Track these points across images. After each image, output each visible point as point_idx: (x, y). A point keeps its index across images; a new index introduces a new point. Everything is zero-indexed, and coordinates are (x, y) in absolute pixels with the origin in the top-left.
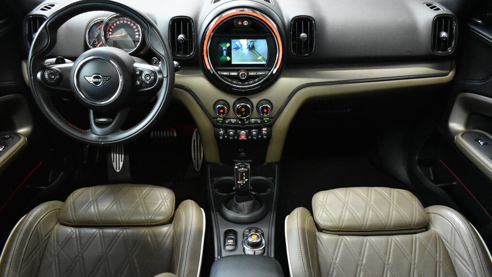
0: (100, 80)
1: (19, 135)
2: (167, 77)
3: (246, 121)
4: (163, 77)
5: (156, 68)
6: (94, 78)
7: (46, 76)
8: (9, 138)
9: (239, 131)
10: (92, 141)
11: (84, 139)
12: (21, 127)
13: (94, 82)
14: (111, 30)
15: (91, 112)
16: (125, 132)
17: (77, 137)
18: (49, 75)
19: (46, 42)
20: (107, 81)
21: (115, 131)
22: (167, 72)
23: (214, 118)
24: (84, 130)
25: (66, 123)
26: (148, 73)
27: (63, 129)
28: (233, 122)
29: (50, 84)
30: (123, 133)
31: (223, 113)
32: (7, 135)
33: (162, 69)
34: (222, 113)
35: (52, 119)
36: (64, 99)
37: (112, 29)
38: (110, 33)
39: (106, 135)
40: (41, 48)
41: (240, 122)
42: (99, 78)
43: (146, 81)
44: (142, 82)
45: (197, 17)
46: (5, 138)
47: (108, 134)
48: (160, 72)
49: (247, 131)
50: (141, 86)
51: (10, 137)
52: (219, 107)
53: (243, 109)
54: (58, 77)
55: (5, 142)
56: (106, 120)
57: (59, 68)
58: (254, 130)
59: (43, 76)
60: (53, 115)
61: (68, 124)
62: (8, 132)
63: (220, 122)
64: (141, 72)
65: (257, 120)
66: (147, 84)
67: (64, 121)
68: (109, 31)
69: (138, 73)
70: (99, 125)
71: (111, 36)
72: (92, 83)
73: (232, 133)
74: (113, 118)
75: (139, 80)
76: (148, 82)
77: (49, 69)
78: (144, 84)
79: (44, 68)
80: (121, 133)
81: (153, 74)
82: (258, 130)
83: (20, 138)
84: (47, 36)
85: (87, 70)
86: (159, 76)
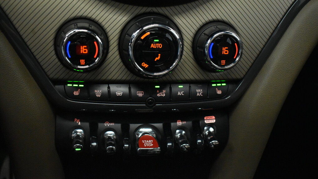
3: (160, 90)
9: (133, 126)
28: (119, 94)
31: (89, 59)
34: (83, 56)
41: (140, 94)
49: (159, 125)
53: (156, 44)
58: (179, 123)
65: (193, 87)
73: (110, 133)
82: (190, 123)
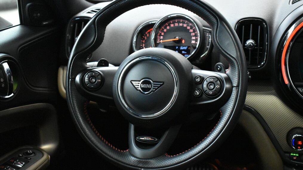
0: (149, 86)
1: (42, 152)
2: (238, 86)
4: (233, 87)
5: (223, 75)
6: (143, 83)
7: (86, 79)
8: (31, 154)
10: (129, 165)
11: (120, 161)
12: (46, 143)
13: (142, 88)
14: (163, 34)
15: (132, 127)
16: (174, 157)
17: (112, 157)
18: (89, 78)
19: (92, 39)
20: (159, 87)
21: (159, 155)
22: (239, 80)
23: (286, 152)
24: (121, 150)
25: (101, 139)
26: (212, 80)
27: (96, 145)
29: (89, 89)
30: (171, 158)
32: (29, 149)
33: (231, 76)
34: (300, 145)
35: (85, 133)
36: (102, 110)
37: (164, 32)
38: (162, 37)
39: (148, 159)
40: (86, 46)
42: (149, 83)
43: (208, 91)
44: (202, 92)
45: (272, 20)
46: (27, 152)
47: (151, 158)
48: (228, 80)
50: (200, 98)
51: (33, 153)
52: (296, 137)
54: (100, 81)
55: (26, 158)
56: (150, 139)
57: (101, 71)
59: (82, 79)
60: (87, 127)
61: (103, 141)
62: (31, 147)
63: (295, 158)
64: (202, 79)
66: (209, 95)
67: (99, 137)
68: (160, 35)
69: (198, 80)
70: (140, 145)
71: (161, 41)
72: (140, 89)
74: (159, 138)
75: (199, 89)
76: (211, 93)
77: (91, 71)
78: (204, 96)
79: (85, 71)
80: (168, 159)
81: (219, 82)
83: (43, 155)
84: (94, 32)
85: (134, 74)
86: (227, 86)
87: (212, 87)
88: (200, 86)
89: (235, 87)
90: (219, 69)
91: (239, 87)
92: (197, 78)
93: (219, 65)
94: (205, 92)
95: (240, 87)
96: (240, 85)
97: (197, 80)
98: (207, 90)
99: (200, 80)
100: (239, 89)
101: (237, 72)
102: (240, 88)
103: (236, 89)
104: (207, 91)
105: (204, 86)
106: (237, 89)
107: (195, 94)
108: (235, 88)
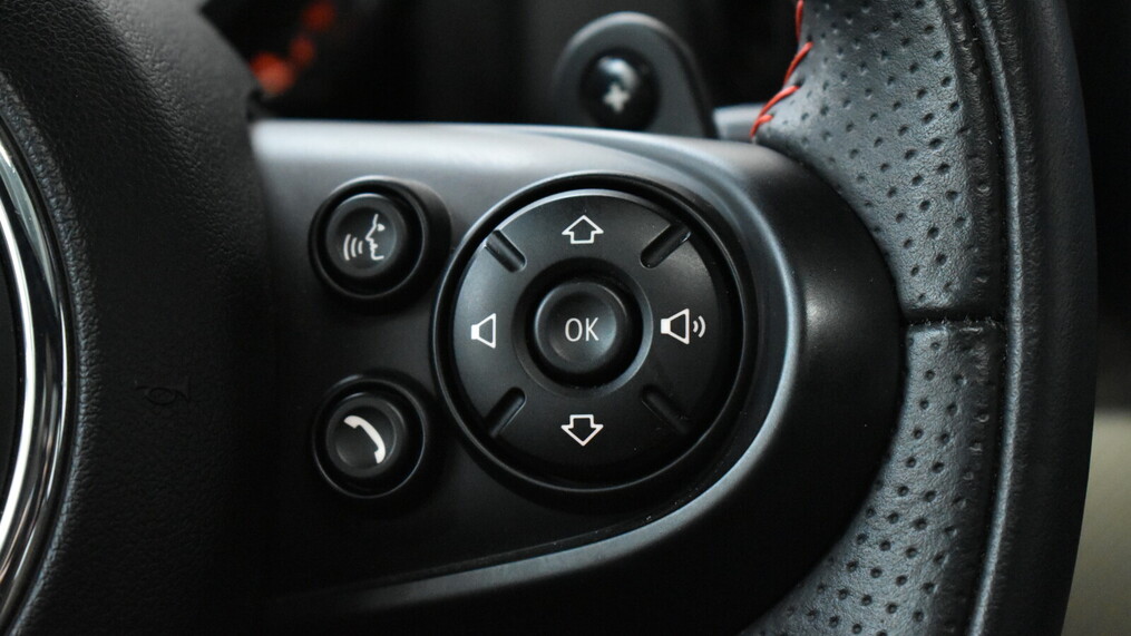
2: (979, 308)
4: (900, 320)
43: (538, 396)
44: (449, 421)
50: (408, 512)
64: (436, 233)
66: (550, 459)
69: (374, 246)
75: (381, 391)
76: (582, 426)
78: (469, 481)
81: (686, 261)
86: (814, 311)
87: (596, 335)
88: (407, 343)
89: (932, 317)
90: (616, 98)
91: (1003, 318)
92: (357, 222)
93: (616, 53)
94: (482, 423)
95: (1017, 313)
96: (1018, 287)
97: (350, 249)
98: (514, 394)
99: (393, 245)
100: (1001, 340)
101: (946, 66)
102: (1018, 333)
103: (962, 344)
104: (519, 407)
105: (475, 332)
106: (981, 352)
107: (344, 456)
108: (940, 333)
